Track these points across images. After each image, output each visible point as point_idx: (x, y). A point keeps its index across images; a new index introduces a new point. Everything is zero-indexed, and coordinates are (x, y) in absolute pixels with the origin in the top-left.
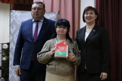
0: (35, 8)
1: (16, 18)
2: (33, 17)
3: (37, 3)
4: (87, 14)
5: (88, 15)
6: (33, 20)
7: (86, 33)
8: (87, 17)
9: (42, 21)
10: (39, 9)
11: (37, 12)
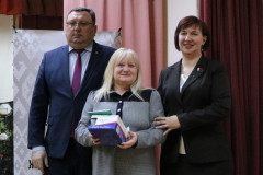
0: (73, 23)
1: (26, 46)
2: (70, 41)
3: (77, 11)
4: (184, 34)
5: (187, 38)
6: (70, 49)
7: (182, 76)
8: (184, 40)
9: (90, 50)
10: (82, 23)
11: (79, 31)
